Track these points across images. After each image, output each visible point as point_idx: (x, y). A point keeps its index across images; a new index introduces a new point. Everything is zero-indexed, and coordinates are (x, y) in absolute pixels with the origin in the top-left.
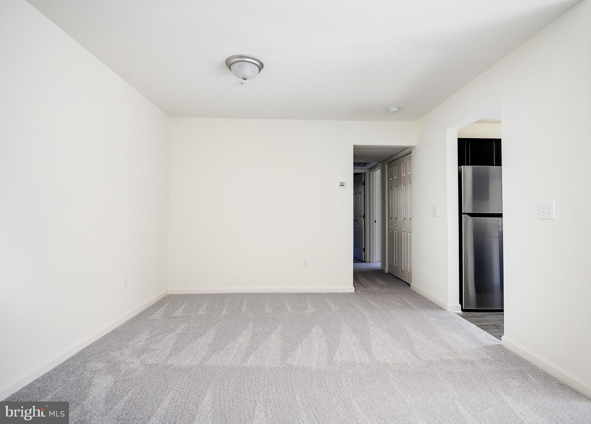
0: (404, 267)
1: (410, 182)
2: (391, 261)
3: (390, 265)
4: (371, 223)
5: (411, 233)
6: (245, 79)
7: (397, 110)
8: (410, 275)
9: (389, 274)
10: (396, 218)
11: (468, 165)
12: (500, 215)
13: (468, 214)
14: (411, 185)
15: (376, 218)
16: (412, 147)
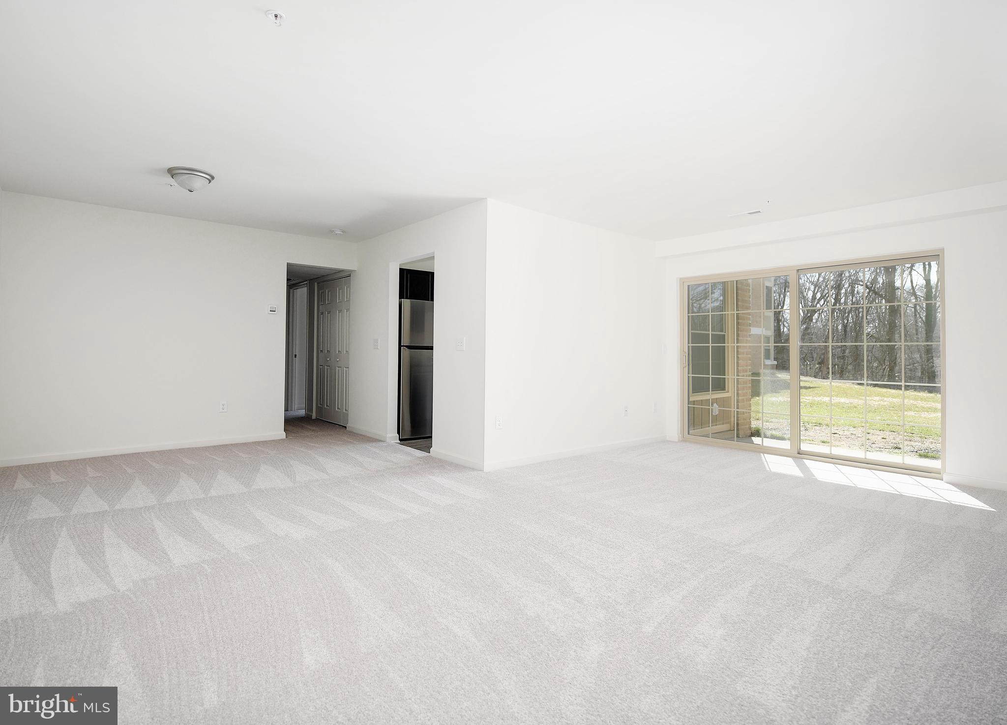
0: (338, 408)
1: (348, 310)
2: (320, 404)
3: (320, 410)
4: (290, 357)
5: (348, 368)
6: (191, 191)
7: (341, 233)
8: (346, 416)
9: (317, 419)
10: (328, 351)
11: (407, 298)
12: (431, 348)
13: (406, 346)
14: (349, 313)
15: (296, 351)
16: (351, 271)
